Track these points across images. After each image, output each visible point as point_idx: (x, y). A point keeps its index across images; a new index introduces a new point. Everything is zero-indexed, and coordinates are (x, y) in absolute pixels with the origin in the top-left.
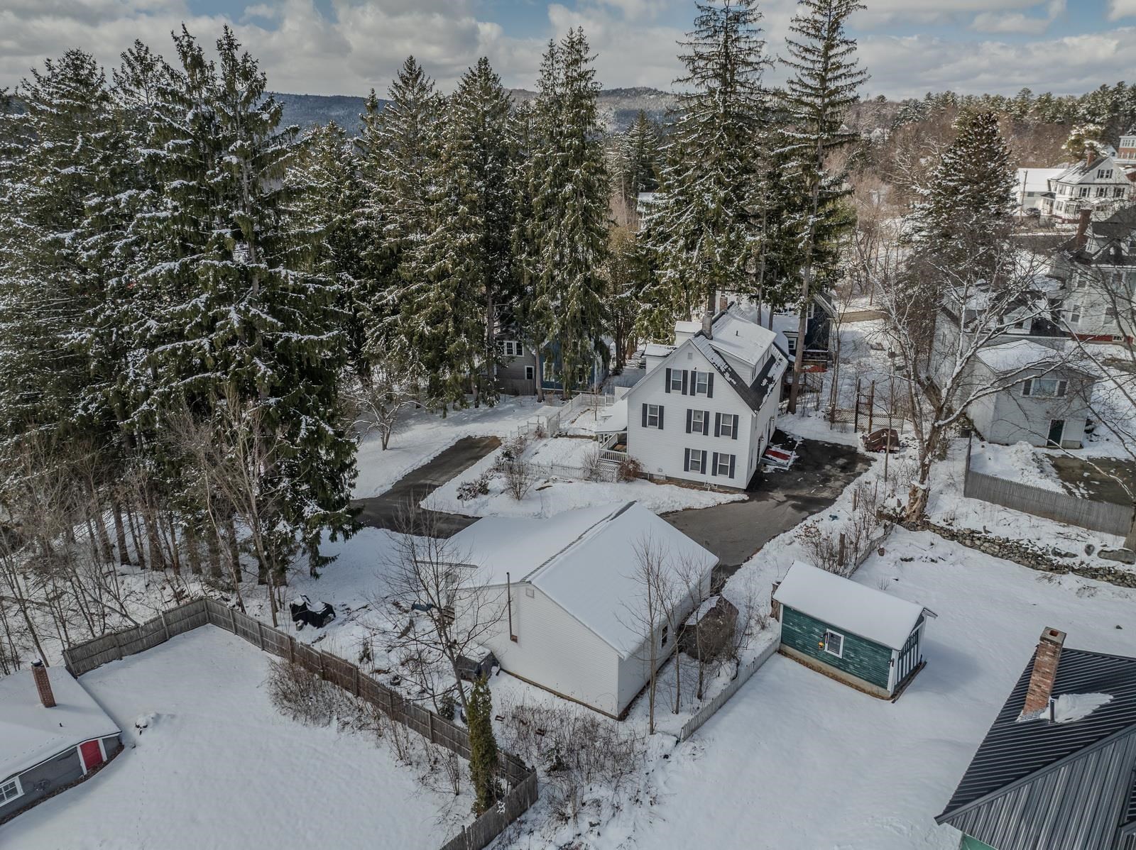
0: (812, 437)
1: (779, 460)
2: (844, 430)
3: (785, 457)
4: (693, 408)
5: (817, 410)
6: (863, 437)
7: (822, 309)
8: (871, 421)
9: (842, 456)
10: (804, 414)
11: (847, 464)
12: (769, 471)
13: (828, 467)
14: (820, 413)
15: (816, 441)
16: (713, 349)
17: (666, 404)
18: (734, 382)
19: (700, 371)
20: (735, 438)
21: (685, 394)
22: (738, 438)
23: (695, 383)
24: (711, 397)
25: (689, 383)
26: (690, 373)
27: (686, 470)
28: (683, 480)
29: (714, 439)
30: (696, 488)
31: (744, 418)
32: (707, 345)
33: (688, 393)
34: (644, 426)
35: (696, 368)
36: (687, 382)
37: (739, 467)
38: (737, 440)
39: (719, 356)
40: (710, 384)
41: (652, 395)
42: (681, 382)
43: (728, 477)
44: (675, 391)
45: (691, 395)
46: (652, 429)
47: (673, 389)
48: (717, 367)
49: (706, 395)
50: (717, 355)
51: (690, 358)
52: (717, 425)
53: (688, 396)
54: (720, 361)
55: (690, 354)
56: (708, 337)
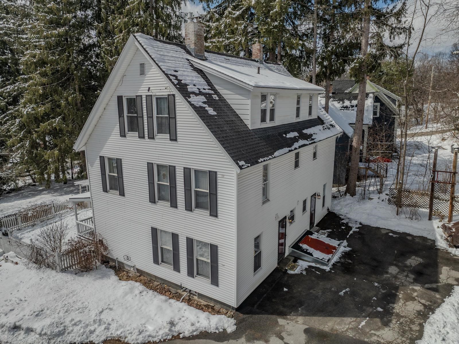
0: (374, 223)
1: (317, 254)
2: (414, 216)
3: (328, 249)
4: (157, 161)
5: (380, 192)
6: (444, 227)
7: (387, 108)
8: (452, 206)
9: (415, 252)
10: (365, 197)
11: (425, 266)
12: (297, 271)
13: (393, 270)
14: (383, 196)
15: (378, 229)
16: (192, 66)
17: (124, 156)
18: (211, 111)
19: (157, 94)
20: (214, 213)
21: (143, 137)
22: (219, 215)
23: (152, 117)
24: (176, 140)
25: (145, 118)
26: (144, 99)
27: (156, 261)
28: (156, 277)
29: (187, 214)
30: (169, 293)
31: (225, 177)
32: (179, 58)
33: (146, 135)
34: (105, 190)
35: (149, 88)
36: (142, 117)
37: (225, 267)
38: (218, 218)
39: (200, 76)
40: (172, 117)
41: (108, 141)
42: (137, 117)
43: (210, 282)
44: (131, 134)
45: (149, 138)
46: (114, 195)
47: (129, 131)
48: (176, 82)
49: (169, 137)
50: (195, 74)
51: (142, 73)
52: (188, 189)
53: (146, 140)
54: (197, 80)
55: (142, 65)
56: (194, 55)
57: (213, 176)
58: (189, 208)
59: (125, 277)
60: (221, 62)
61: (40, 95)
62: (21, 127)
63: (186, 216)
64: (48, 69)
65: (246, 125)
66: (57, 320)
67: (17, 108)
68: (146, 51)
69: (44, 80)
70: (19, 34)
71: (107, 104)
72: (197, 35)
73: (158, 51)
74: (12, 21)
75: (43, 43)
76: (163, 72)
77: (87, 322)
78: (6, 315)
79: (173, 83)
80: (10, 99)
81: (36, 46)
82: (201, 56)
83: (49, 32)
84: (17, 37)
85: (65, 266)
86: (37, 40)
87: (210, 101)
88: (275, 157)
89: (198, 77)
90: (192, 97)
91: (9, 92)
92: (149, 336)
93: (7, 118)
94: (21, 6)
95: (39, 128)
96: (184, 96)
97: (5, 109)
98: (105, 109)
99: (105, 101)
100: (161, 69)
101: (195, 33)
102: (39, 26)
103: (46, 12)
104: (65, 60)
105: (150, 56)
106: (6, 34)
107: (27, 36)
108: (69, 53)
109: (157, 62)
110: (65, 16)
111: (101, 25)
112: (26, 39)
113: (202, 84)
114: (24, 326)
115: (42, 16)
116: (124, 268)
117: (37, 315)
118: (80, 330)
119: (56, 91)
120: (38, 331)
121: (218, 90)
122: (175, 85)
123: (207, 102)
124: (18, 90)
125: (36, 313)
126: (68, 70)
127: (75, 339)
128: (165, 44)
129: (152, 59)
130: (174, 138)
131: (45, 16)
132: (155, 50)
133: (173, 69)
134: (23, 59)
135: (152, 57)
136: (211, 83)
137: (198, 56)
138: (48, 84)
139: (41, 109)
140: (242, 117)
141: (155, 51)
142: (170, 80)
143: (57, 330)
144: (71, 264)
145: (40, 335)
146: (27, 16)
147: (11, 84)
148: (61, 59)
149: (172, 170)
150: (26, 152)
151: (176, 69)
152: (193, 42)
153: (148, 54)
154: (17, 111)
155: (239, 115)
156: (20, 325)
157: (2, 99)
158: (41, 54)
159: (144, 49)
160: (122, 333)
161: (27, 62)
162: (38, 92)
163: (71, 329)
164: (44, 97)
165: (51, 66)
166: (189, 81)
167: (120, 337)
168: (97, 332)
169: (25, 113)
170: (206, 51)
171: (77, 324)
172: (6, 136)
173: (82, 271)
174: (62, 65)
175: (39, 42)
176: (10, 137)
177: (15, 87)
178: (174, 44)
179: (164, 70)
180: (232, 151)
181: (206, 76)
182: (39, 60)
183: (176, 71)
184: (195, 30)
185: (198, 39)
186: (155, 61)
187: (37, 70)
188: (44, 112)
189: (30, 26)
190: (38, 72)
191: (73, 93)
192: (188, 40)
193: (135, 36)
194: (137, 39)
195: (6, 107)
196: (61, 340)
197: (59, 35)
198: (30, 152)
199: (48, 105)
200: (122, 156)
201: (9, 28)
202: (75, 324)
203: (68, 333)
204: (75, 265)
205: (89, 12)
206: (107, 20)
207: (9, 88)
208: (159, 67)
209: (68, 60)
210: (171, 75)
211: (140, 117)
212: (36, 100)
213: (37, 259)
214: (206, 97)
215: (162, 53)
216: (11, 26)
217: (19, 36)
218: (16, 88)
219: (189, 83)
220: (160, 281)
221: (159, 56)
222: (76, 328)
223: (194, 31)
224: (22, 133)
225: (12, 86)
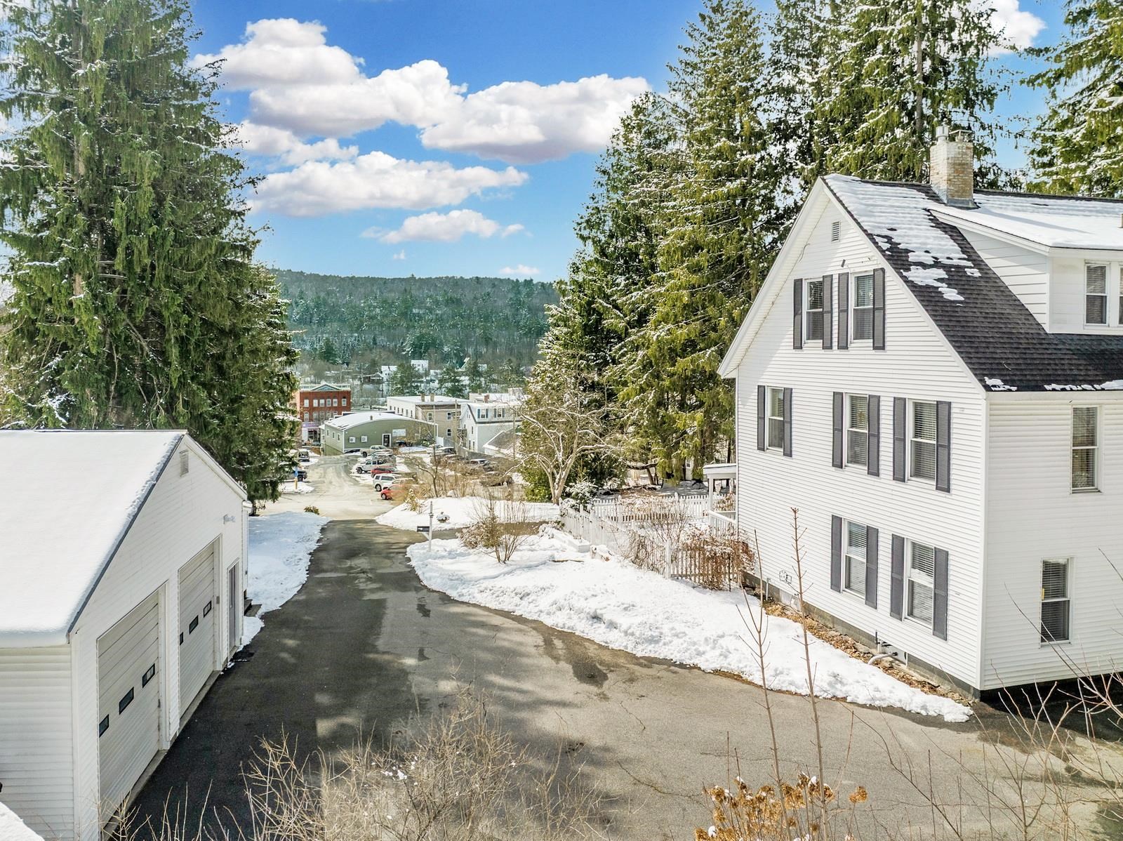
4: (850, 388)
16: (934, 220)
17: (796, 383)
18: (951, 294)
19: (858, 270)
20: (944, 486)
21: (831, 348)
22: (952, 487)
23: (847, 311)
24: (883, 348)
25: (835, 314)
26: (835, 281)
27: (835, 586)
28: (834, 620)
29: (896, 488)
30: (854, 650)
31: (966, 411)
32: (909, 207)
33: (835, 344)
34: (761, 448)
35: (844, 261)
36: (831, 312)
37: (961, 596)
38: (951, 495)
39: (947, 236)
40: (880, 308)
41: (774, 359)
42: (822, 313)
43: (932, 631)
44: (812, 343)
45: (839, 348)
46: (775, 454)
47: (808, 339)
48: (886, 246)
49: (872, 345)
50: (939, 233)
51: (836, 238)
52: (899, 439)
53: (835, 352)
54: (936, 242)
55: (836, 225)
56: (946, 202)
57: (942, 411)
58: (899, 476)
59: (777, 612)
60: (1019, 211)
61: (685, 307)
62: (644, 367)
63: (894, 492)
64: (701, 258)
65: (1039, 324)
66: (651, 621)
67: (642, 333)
68: (840, 202)
69: (694, 279)
70: (663, 201)
71: (778, 295)
72: (954, 164)
73: (863, 199)
74: (656, 180)
75: (699, 211)
76: (865, 231)
77: (695, 640)
78: (586, 599)
79: (879, 248)
80: (634, 316)
81: (687, 219)
82: (962, 202)
83: (712, 192)
84: (659, 206)
85: (678, 571)
86: (691, 208)
87: (955, 276)
88: (1103, 389)
89: (942, 238)
90: (912, 271)
91: (634, 303)
92: (791, 684)
93: (625, 349)
94: (673, 154)
95: (674, 365)
96: (895, 268)
97: (623, 335)
98: (773, 303)
99: (774, 290)
100: (861, 227)
101: (950, 161)
102: (696, 182)
103: (711, 158)
104: (735, 240)
105: (846, 208)
106: (643, 204)
107: (674, 203)
108: (744, 225)
109: (855, 217)
110: (743, 159)
111: (810, 167)
112: (673, 207)
113: (947, 249)
114: (607, 617)
115: (703, 164)
116: (779, 600)
117: (626, 609)
118: (682, 644)
119: (712, 299)
120: (624, 627)
121: (986, 261)
122: (882, 251)
123: (948, 279)
124: (648, 299)
125: (625, 606)
126: (740, 259)
127: (672, 654)
128: (883, 187)
129: (849, 212)
130: (880, 346)
131: (709, 165)
132: (858, 198)
133: (887, 226)
134: (664, 243)
135: (849, 209)
136: (972, 248)
137: (955, 203)
138: (699, 286)
139: (682, 333)
140: (1032, 309)
141: (856, 200)
142: (875, 243)
143: (650, 633)
144: (684, 573)
145: (626, 633)
146: (680, 168)
147: (639, 289)
148: (728, 239)
149: (873, 402)
150: (647, 412)
151: (893, 226)
152: (946, 178)
153: (843, 205)
154: (643, 337)
155: (1027, 306)
156: (602, 615)
157: (622, 315)
158: (693, 231)
159: (838, 198)
160: (746, 666)
161: (669, 248)
162: (681, 301)
163: (668, 639)
164: (690, 310)
165: (708, 252)
166: (915, 245)
167: (743, 672)
168: (707, 656)
169: (655, 338)
170: (976, 191)
171: (680, 635)
172: (618, 383)
173: (705, 587)
174: (730, 251)
175: (693, 210)
176: (625, 384)
177: (644, 293)
178: (902, 185)
179: (865, 228)
180: (974, 360)
181: (963, 236)
182: (689, 244)
183: (892, 230)
184: (950, 156)
185: (956, 171)
186: (852, 216)
187: (683, 262)
188: (687, 338)
189: (681, 185)
190: (685, 264)
191: (743, 303)
192: (936, 176)
193: (824, 180)
194: (827, 184)
195: (627, 329)
196: (653, 649)
197: (729, 196)
198: (653, 412)
199: (696, 326)
200: (793, 383)
201: (649, 192)
202: (677, 635)
203: (664, 644)
204: (695, 575)
205: (793, 146)
206: (823, 155)
207: (636, 295)
208: (858, 224)
209: (741, 239)
210: (878, 236)
211: (828, 312)
212: (676, 316)
213: (637, 557)
214: (948, 272)
215: (871, 202)
216: (653, 188)
217: (662, 204)
218: (646, 296)
219: (917, 248)
220: (839, 628)
221: (863, 207)
222: (676, 641)
223: (948, 159)
224: (645, 377)
225: (640, 293)
